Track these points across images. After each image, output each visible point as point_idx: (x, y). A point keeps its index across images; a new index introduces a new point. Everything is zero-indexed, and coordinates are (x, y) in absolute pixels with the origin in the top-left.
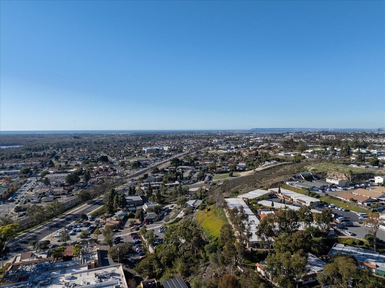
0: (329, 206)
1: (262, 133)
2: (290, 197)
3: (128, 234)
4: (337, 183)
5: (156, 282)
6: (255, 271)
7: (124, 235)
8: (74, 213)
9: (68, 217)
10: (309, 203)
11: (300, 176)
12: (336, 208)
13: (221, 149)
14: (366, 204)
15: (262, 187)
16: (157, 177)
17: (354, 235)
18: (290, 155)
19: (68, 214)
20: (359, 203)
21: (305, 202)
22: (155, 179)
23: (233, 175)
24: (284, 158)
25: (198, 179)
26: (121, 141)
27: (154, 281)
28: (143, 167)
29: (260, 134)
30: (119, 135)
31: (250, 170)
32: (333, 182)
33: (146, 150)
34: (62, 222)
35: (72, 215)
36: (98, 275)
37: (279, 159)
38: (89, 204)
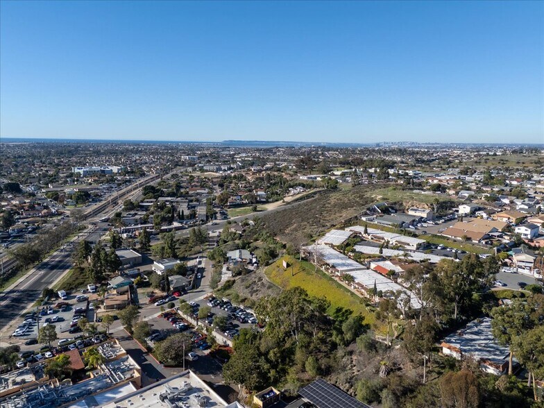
0: (439, 248)
1: (242, 147)
2: (383, 239)
3: (156, 315)
4: (424, 215)
5: (278, 393)
6: (440, 354)
7: (150, 318)
8: (22, 288)
9: (14, 295)
10: (415, 246)
11: (375, 208)
12: (448, 250)
13: (207, 171)
14: (484, 242)
15: (334, 226)
16: (137, 217)
17: (505, 285)
18: (316, 178)
19: (8, 290)
20: (474, 241)
21: (408, 245)
22: (136, 221)
23: (258, 209)
24: (311, 183)
25: (207, 217)
26: (20, 157)
27: (272, 391)
28: (94, 201)
29: (240, 148)
30: (8, 147)
31: (277, 201)
32: (418, 214)
33: (81, 171)
34: (7, 306)
35: (18, 291)
36: (166, 397)
37: (303, 184)
38: (39, 268)
